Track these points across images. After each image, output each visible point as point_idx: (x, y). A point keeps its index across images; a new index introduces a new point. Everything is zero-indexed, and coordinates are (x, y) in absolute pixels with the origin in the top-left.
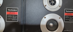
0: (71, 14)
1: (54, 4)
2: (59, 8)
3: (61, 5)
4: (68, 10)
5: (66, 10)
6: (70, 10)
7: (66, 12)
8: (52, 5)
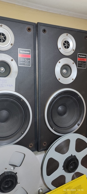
0: (84, 59)
1: (68, 47)
2: (73, 52)
3: (74, 48)
4: (81, 55)
5: (79, 55)
6: (83, 55)
7: (79, 57)
8: (66, 48)
